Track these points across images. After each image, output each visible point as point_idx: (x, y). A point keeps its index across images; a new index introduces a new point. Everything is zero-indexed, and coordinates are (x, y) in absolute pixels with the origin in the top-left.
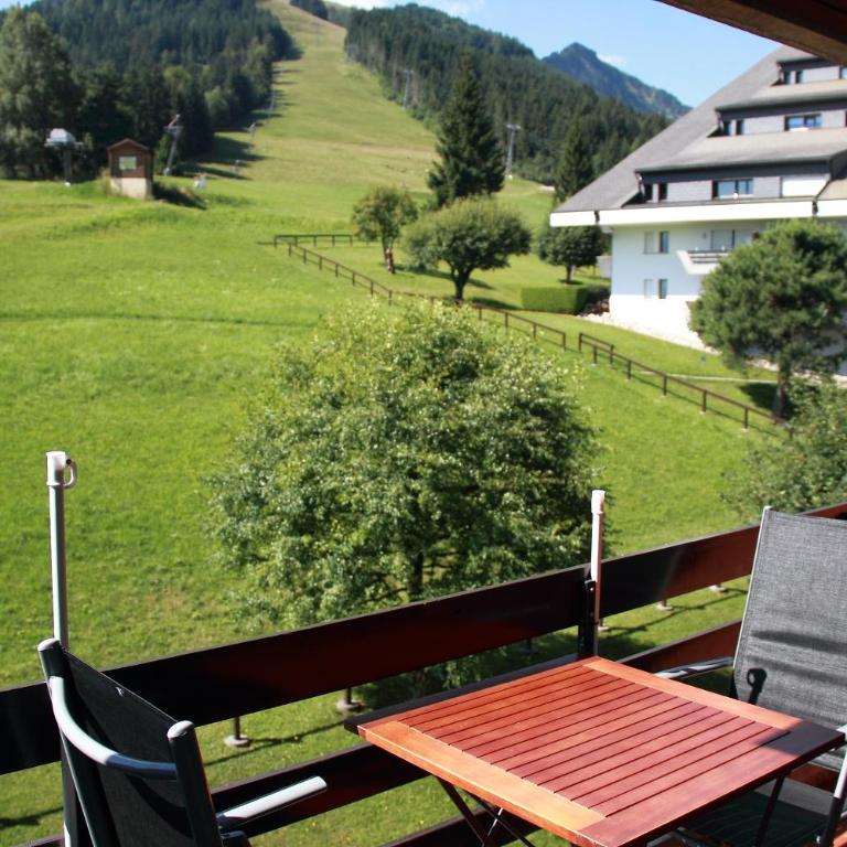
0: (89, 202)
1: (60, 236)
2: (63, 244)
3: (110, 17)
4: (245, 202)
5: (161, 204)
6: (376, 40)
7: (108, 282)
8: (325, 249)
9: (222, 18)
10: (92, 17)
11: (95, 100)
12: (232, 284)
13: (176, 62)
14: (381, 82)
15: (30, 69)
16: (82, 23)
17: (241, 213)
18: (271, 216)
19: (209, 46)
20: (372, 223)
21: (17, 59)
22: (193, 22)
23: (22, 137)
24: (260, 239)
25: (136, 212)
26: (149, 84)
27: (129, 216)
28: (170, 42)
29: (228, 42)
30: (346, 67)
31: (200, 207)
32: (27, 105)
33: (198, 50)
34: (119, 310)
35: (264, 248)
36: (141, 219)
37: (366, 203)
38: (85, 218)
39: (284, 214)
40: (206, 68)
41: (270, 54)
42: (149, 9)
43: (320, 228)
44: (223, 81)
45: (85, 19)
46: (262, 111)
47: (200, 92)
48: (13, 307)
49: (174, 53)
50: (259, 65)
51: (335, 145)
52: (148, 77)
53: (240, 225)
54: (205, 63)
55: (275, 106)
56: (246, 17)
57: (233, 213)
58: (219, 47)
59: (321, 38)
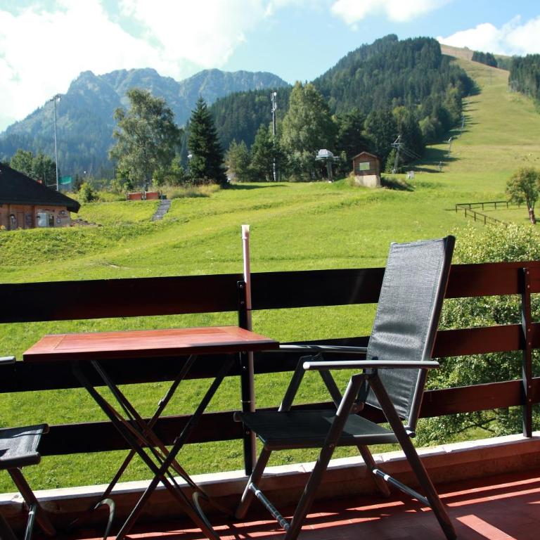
0: (341, 192)
1: (321, 212)
2: (323, 216)
3: (360, 82)
4: (440, 185)
5: (384, 189)
6: (530, 75)
7: (347, 238)
8: (490, 211)
9: (428, 74)
10: (349, 83)
11: (347, 131)
12: (425, 235)
13: (402, 104)
14: (535, 103)
15: (307, 116)
16: (344, 87)
17: (436, 192)
18: (454, 193)
19: (421, 93)
20: (520, 192)
21: (300, 111)
22: (410, 79)
23: (304, 157)
24: (447, 208)
25: (368, 195)
26: (383, 119)
27: (365, 198)
28: (397, 93)
29: (433, 88)
30: (510, 95)
31: (409, 190)
32: (306, 137)
33: (414, 96)
34: (351, 253)
35: (450, 212)
36: (372, 199)
37: (515, 179)
38: (336, 200)
39: (463, 191)
40: (420, 106)
41: (459, 93)
42: (383, 74)
43: (487, 199)
44: (431, 112)
45: (346, 86)
46: (457, 130)
47: (415, 121)
48: (288, 253)
49: (399, 99)
50: (453, 100)
51: (505, 147)
52: (382, 115)
53: (434, 200)
54: (419, 104)
55: (465, 126)
56: (444, 71)
57: (430, 192)
58: (428, 92)
59: (493, 79)
